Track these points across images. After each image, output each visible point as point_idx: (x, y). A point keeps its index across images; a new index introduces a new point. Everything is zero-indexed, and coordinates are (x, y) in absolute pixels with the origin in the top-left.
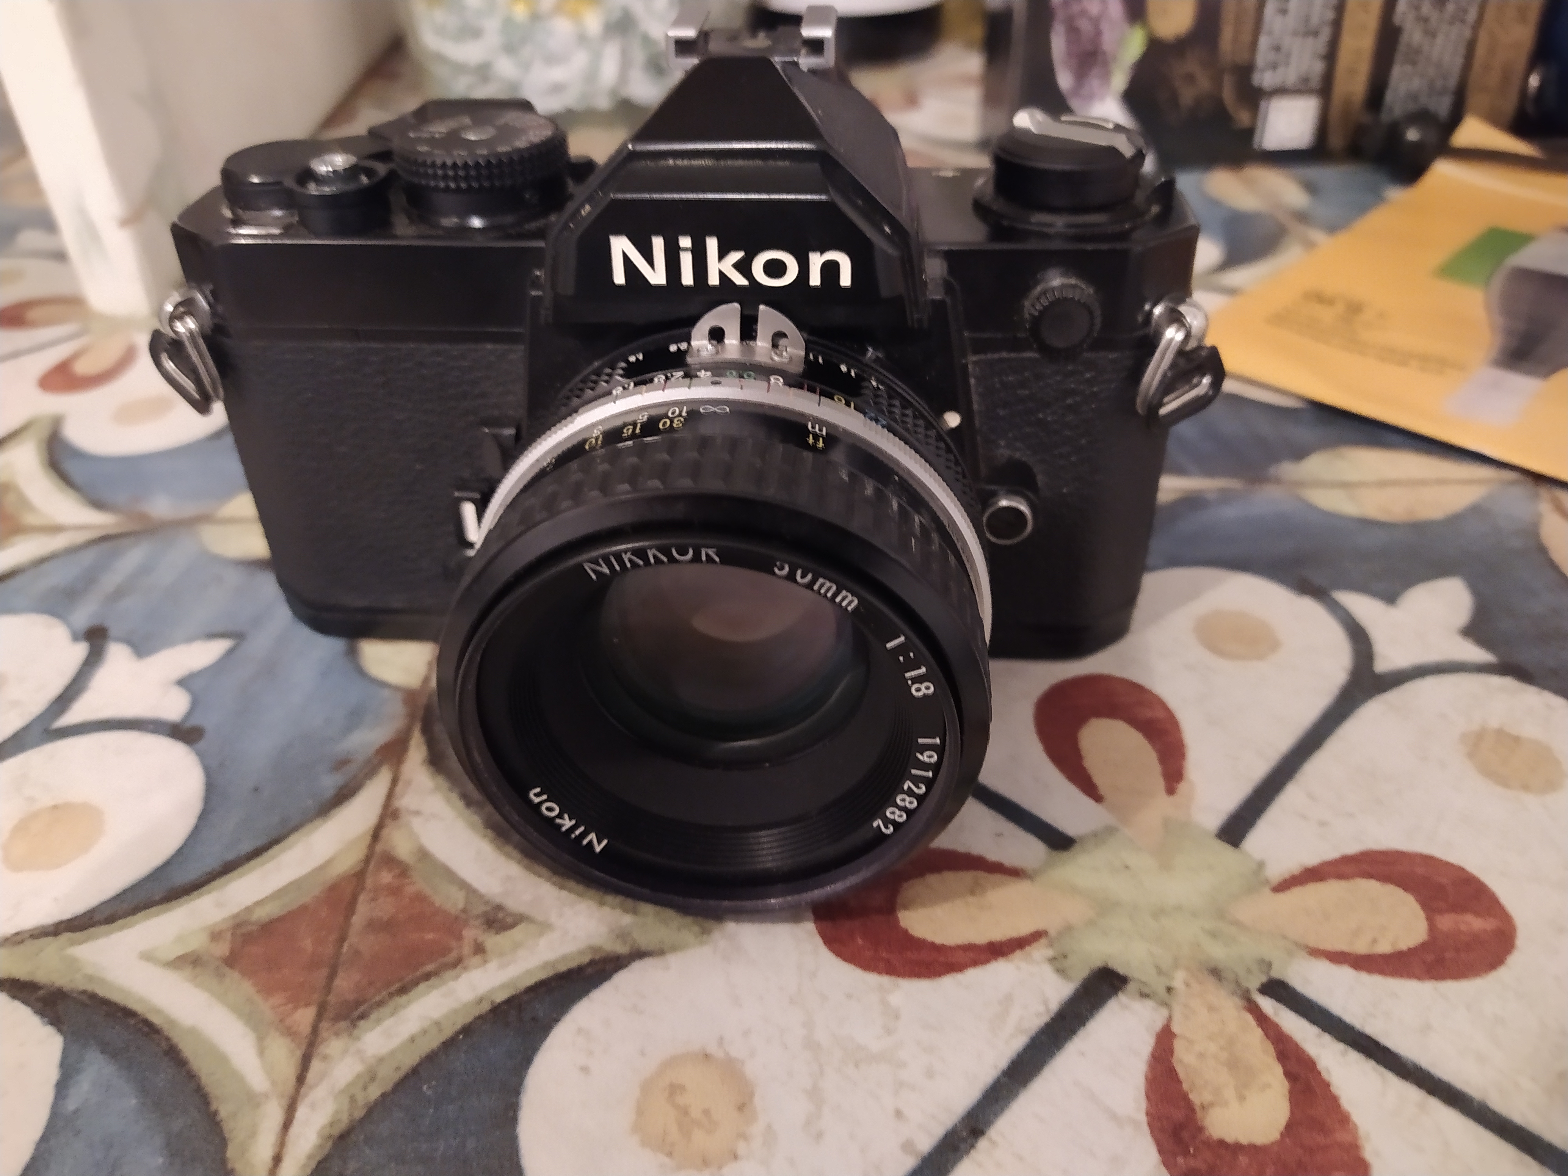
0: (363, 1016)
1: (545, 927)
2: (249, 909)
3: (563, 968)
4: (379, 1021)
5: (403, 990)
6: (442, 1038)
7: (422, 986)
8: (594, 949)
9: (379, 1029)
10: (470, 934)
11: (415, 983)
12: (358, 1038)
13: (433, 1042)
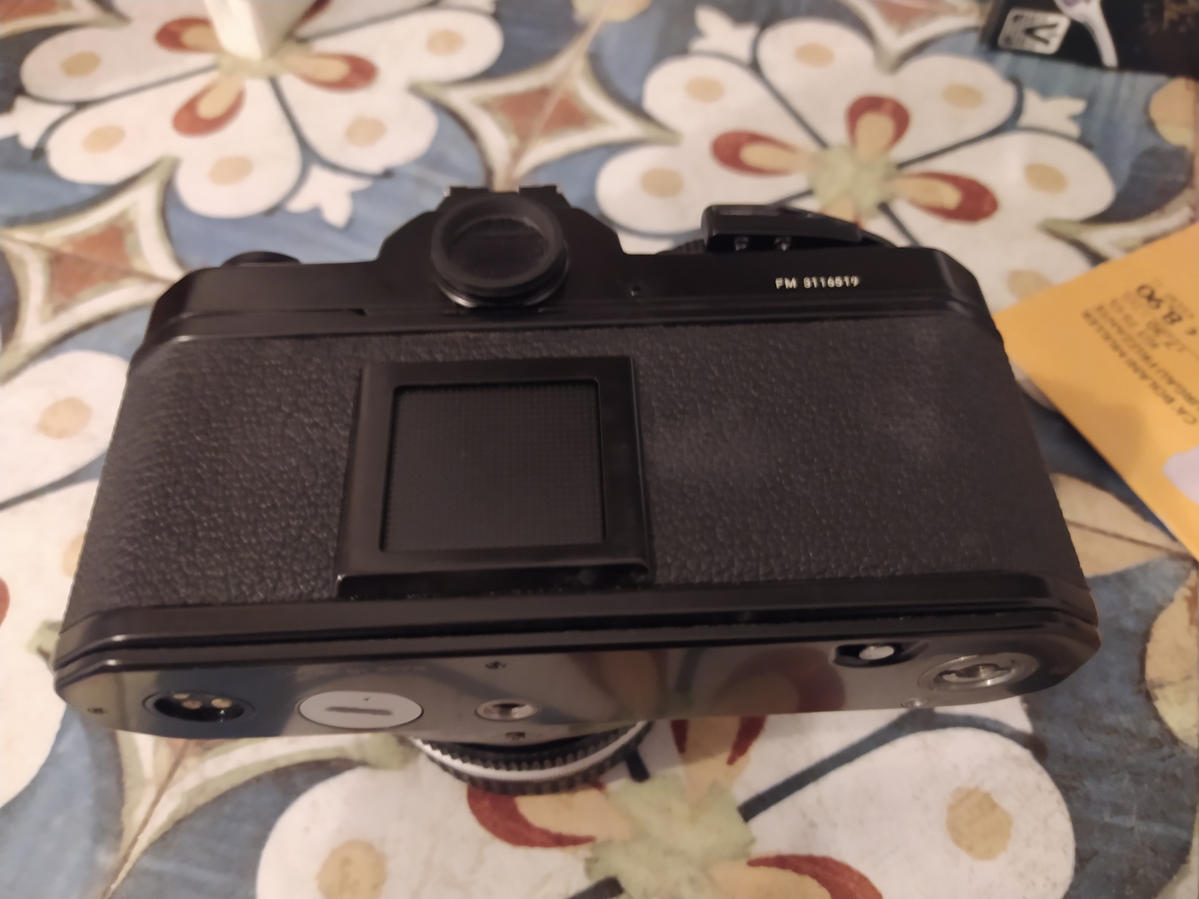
4: (217, 754)
6: (245, 778)
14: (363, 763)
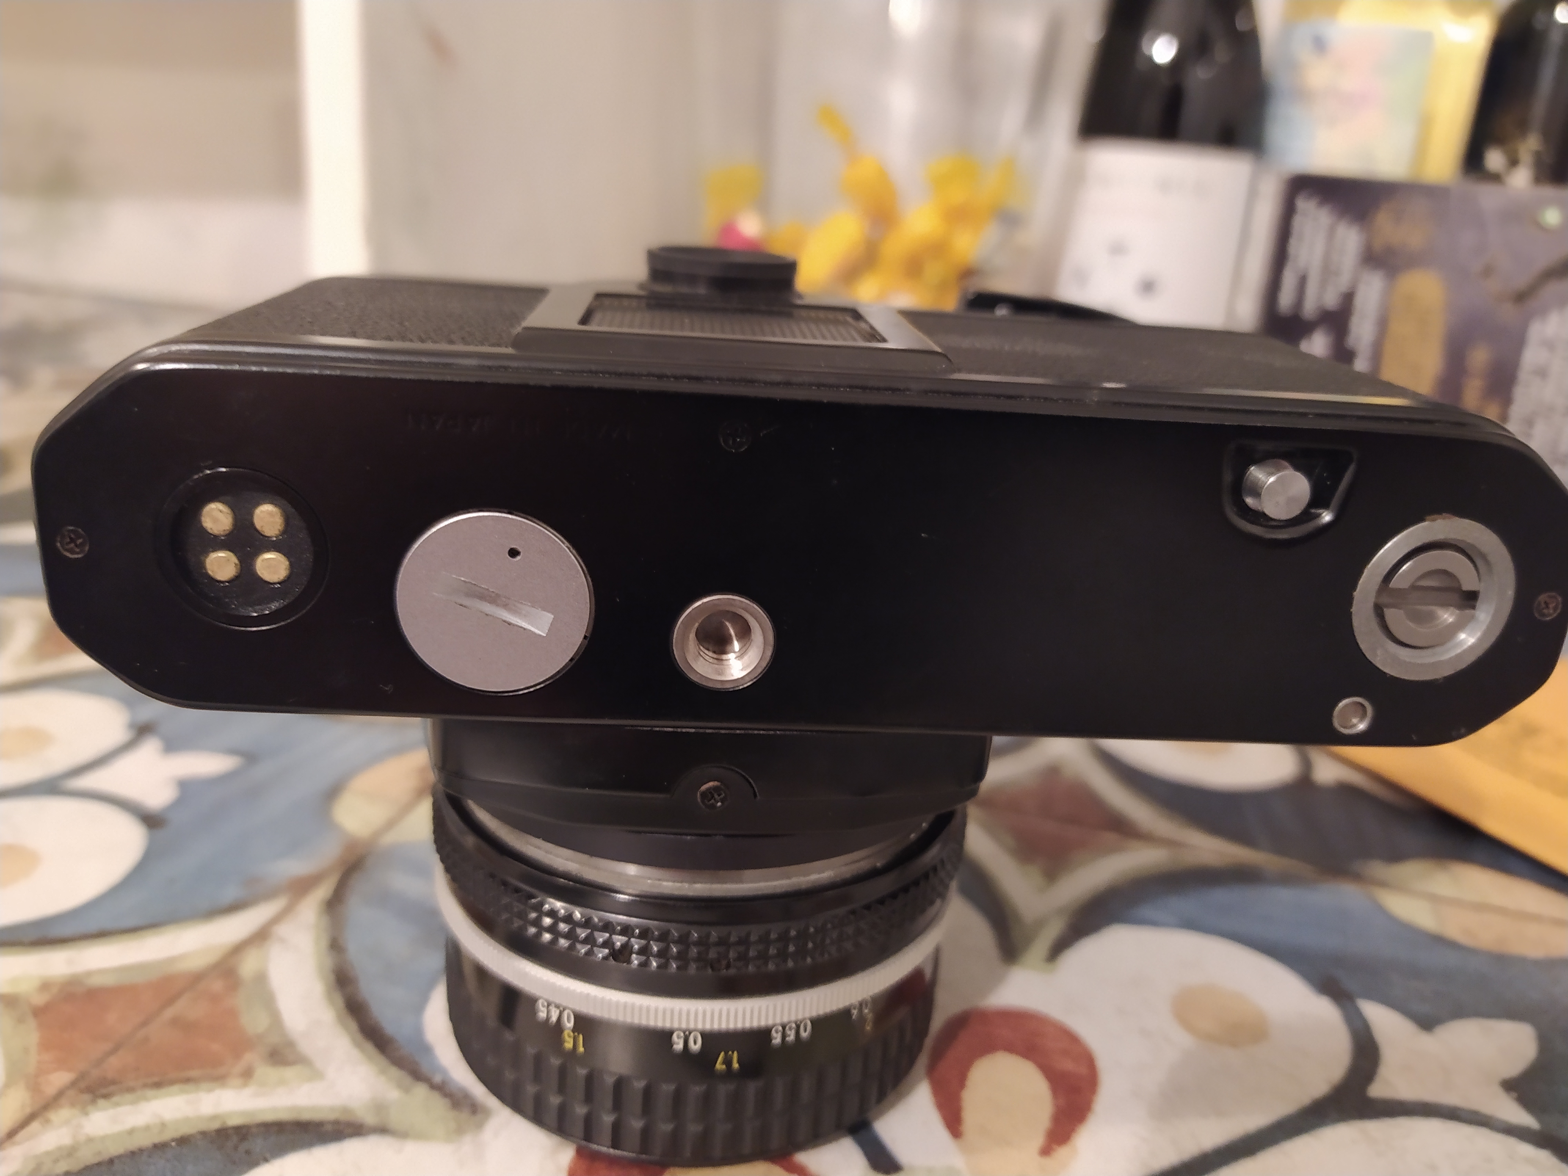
0: (106, 1096)
1: (316, 1075)
2: (89, 974)
3: (306, 1116)
4: (117, 1105)
5: (158, 1085)
6: (157, 1140)
7: (175, 1088)
8: (346, 1110)
9: (111, 1112)
10: (249, 1057)
11: (172, 1082)
12: (86, 1114)
13: (145, 1141)
14: (382, 1130)
